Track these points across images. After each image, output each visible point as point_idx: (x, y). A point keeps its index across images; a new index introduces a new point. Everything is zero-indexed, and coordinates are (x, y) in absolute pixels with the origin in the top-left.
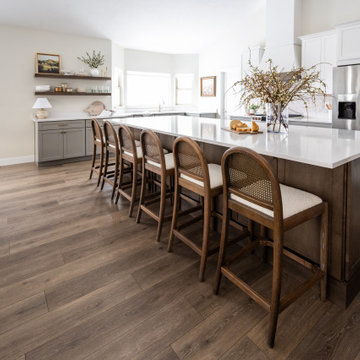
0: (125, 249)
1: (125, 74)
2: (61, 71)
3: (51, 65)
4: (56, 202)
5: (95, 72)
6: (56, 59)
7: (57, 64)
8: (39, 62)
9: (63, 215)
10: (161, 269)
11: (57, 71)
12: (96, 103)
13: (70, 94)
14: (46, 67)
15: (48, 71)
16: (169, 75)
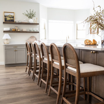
0: (31, 93)
1: (48, 22)
2: (15, 20)
3: (10, 17)
4: (9, 78)
5: (31, 21)
6: (12, 14)
7: (13, 17)
8: (5, 16)
9: (10, 82)
10: (43, 100)
11: (13, 21)
12: (32, 37)
13: (19, 32)
14: (8, 19)
15: (9, 21)
16: (73, 22)
